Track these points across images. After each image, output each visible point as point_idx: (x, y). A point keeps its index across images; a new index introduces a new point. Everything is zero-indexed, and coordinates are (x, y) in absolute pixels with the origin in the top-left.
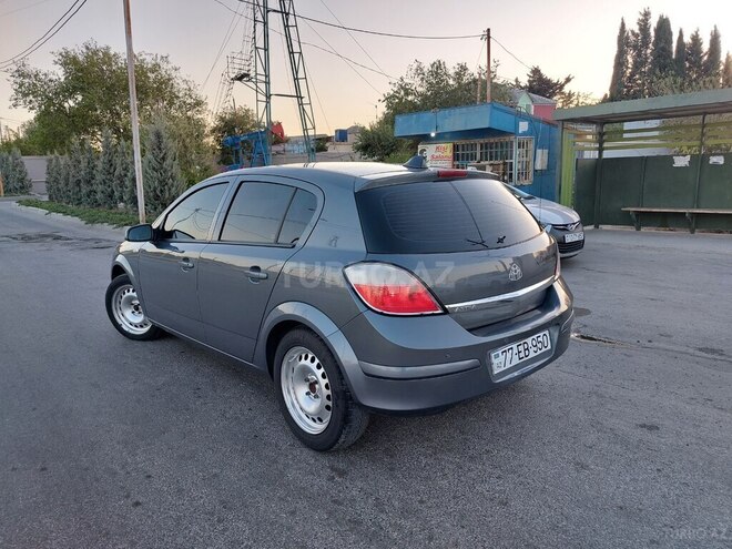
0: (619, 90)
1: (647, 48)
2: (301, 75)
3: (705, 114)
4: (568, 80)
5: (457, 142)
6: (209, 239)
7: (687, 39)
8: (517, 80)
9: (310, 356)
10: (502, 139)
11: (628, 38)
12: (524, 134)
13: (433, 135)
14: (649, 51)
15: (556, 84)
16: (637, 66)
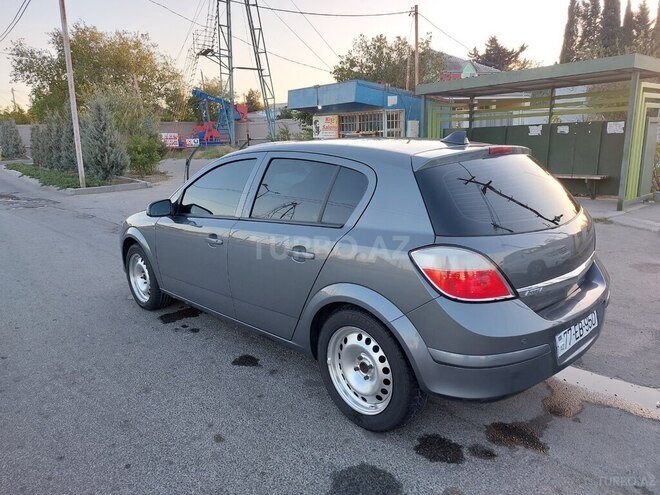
0: (567, 56)
1: (597, 17)
2: (261, 46)
3: (553, 88)
4: (523, 49)
5: (342, 114)
8: (475, 49)
10: (375, 111)
11: (578, 7)
12: (393, 107)
13: (320, 108)
14: (598, 20)
15: (512, 53)
16: (586, 34)
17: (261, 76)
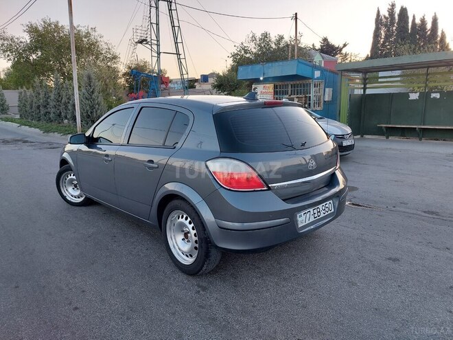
0: (376, 52)
1: (393, 26)
3: (428, 67)
4: (345, 45)
5: (277, 83)
6: (121, 143)
7: (418, 21)
8: (313, 45)
9: (185, 216)
10: (304, 82)
11: (381, 20)
12: (318, 78)
13: (261, 79)
14: (394, 28)
15: (338, 48)
16: (387, 37)
17: (179, 59)
